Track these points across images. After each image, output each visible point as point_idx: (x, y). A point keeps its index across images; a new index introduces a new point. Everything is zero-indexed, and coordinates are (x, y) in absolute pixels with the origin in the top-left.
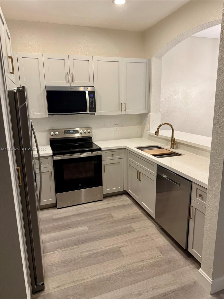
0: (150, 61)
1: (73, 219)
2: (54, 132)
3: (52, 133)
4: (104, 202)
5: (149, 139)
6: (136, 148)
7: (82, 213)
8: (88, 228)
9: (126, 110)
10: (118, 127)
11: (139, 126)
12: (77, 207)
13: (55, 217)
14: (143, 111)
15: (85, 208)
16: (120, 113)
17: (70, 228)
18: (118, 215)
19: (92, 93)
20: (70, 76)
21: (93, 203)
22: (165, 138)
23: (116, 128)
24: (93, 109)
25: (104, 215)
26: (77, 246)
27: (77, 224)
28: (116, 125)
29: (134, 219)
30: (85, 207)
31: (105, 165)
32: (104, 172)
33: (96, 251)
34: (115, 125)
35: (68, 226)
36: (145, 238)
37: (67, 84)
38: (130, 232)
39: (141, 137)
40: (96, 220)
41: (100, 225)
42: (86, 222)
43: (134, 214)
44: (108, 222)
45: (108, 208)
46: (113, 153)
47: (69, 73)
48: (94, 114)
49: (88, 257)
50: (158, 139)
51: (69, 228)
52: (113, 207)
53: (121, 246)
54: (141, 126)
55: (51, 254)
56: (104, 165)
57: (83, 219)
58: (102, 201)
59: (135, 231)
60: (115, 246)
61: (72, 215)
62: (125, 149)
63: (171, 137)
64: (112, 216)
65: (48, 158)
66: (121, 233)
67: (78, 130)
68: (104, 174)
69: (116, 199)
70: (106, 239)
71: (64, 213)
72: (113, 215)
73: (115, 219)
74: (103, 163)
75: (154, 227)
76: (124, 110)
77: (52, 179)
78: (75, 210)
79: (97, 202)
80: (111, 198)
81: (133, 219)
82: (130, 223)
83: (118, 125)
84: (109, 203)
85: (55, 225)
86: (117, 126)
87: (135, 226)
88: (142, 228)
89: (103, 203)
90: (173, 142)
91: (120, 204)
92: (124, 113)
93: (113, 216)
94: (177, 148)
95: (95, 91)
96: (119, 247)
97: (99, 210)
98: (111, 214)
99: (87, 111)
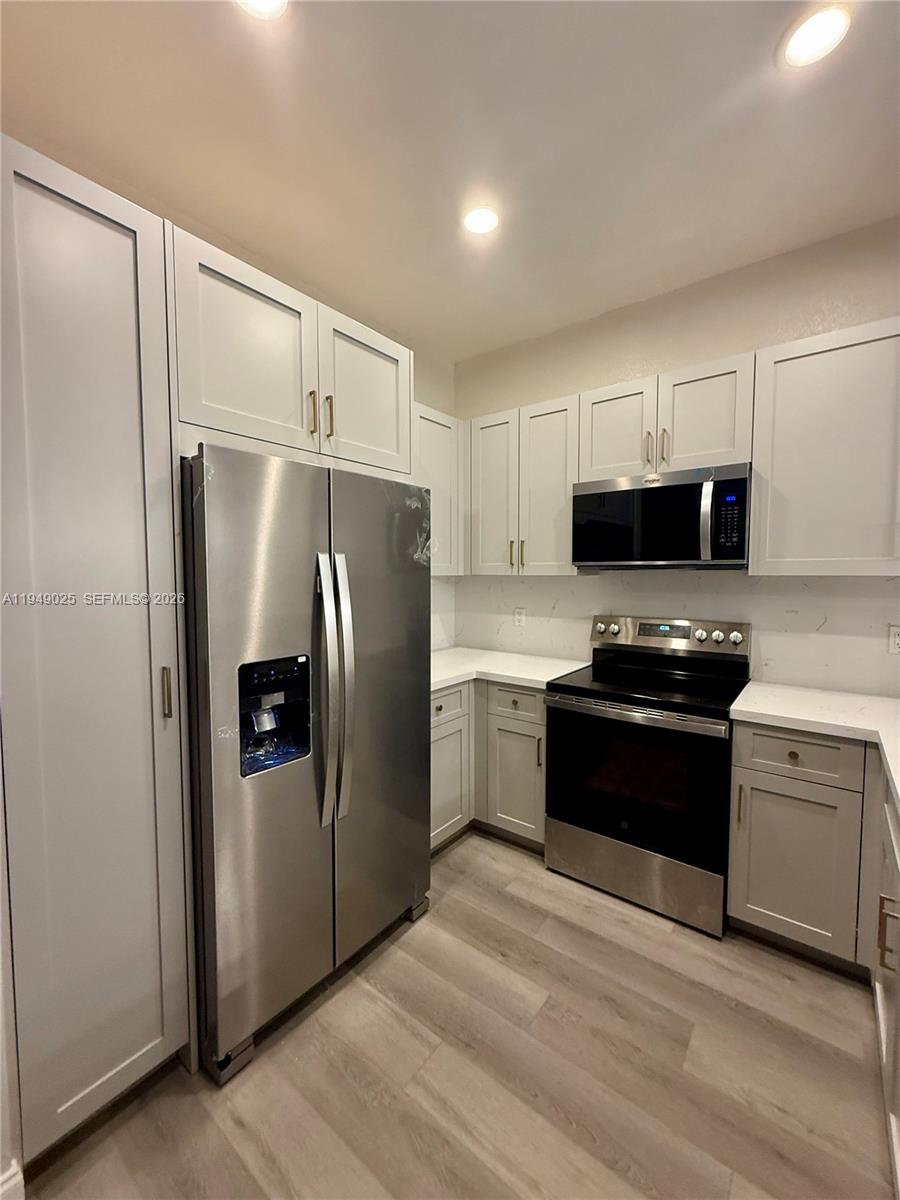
1: (545, 936)
3: (601, 626)
7: (592, 933)
8: (545, 1005)
12: (601, 901)
15: (625, 922)
17: (500, 958)
18: (719, 1062)
19: (733, 491)
21: (669, 926)
23: (894, 640)
24: (732, 547)
25: (655, 1006)
26: (435, 1039)
27: (534, 961)
30: (627, 919)
31: (747, 789)
33: (457, 1132)
34: (890, 626)
35: (504, 946)
37: (644, 468)
40: (607, 999)
41: (595, 1033)
42: (564, 979)
44: (638, 1050)
45: (711, 991)
46: (801, 749)
49: (409, 1121)
51: (499, 952)
52: (738, 1004)
56: (741, 787)
57: (570, 955)
61: (558, 919)
64: (682, 1042)
65: (530, 696)
66: (634, 1168)
68: (738, 829)
69: (789, 978)
71: (550, 892)
72: (693, 1042)
73: (687, 1067)
74: (739, 776)
78: (587, 907)
79: (688, 931)
80: (768, 958)
81: (781, 1156)
82: (735, 1167)
84: (739, 974)
85: (484, 911)
89: (709, 954)
93: (686, 1045)
97: (662, 968)
98: (693, 1025)
99: (702, 558)
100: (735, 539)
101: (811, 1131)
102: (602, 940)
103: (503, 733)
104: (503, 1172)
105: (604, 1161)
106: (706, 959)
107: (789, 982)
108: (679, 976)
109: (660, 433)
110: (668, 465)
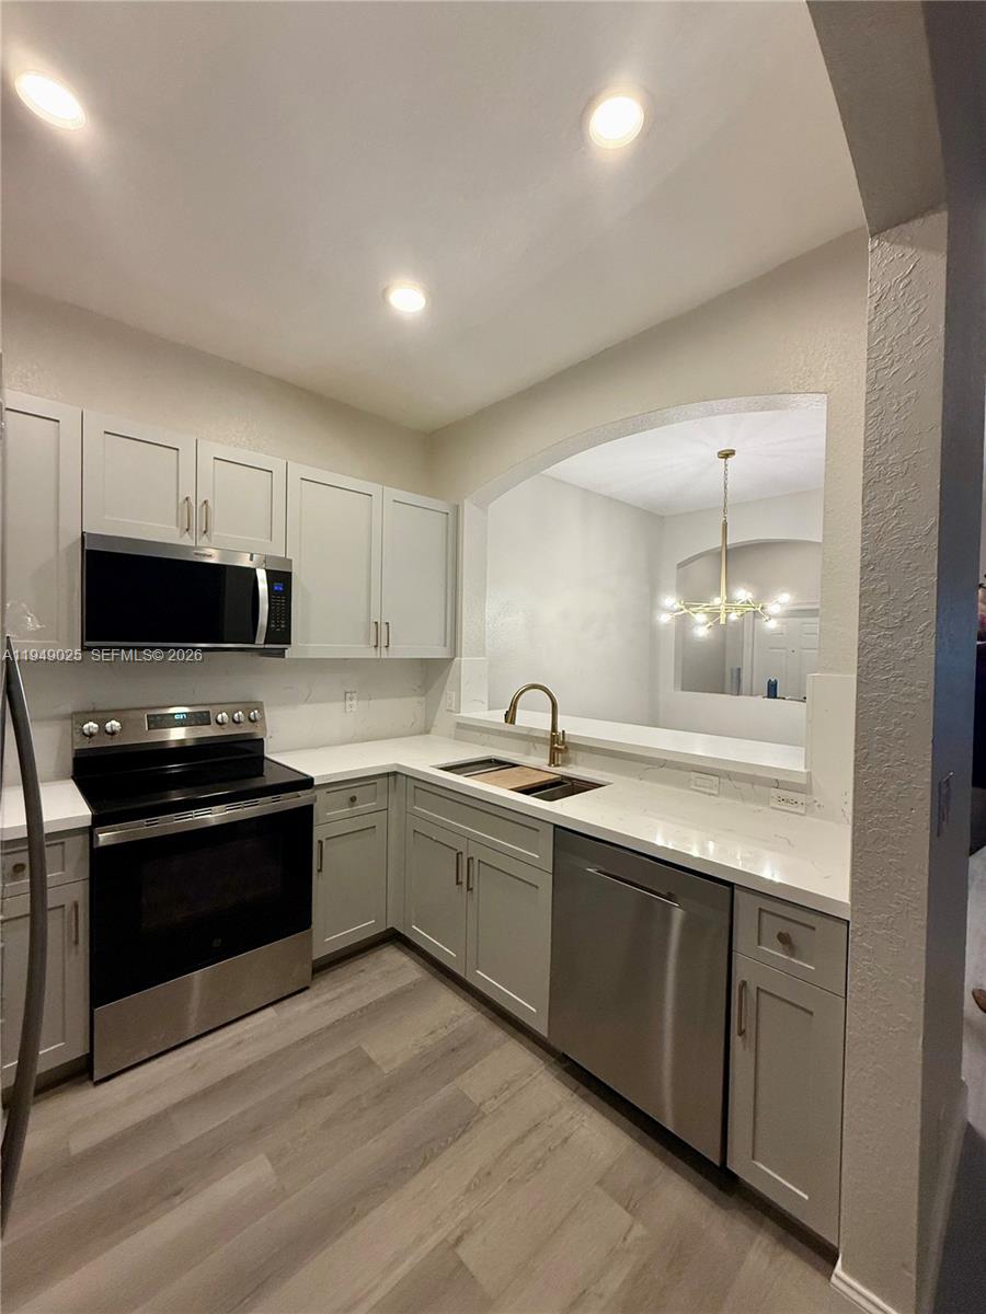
0: (457, 509)
1: (191, 1130)
2: (102, 724)
3: (92, 726)
4: (317, 996)
5: (455, 739)
6: (441, 769)
7: (228, 1078)
8: (272, 1163)
9: (391, 646)
10: (354, 702)
13: (79, 1144)
14: (440, 653)
15: (239, 1043)
16: (371, 654)
17: (178, 1200)
18: (394, 1046)
19: (281, 580)
20: (196, 514)
21: (270, 1012)
22: (525, 732)
23: (348, 703)
24: (281, 633)
25: (331, 1065)
27: (212, 1157)
28: (348, 695)
29: (451, 1055)
30: (237, 1039)
31: (325, 842)
32: (320, 871)
34: (348, 692)
35: (165, 1188)
36: (534, 1140)
37: (181, 537)
38: (466, 1126)
39: (426, 731)
40: (302, 1101)
41: (327, 1125)
42: (257, 1131)
43: (451, 1028)
44: (358, 1097)
45: (341, 1021)
46: (357, 793)
47: (193, 501)
48: (281, 654)
51: (167, 1198)
52: (361, 1010)
53: (454, 1237)
54: (424, 699)
56: (320, 842)
57: (235, 1112)
58: (307, 992)
59: (484, 1116)
60: (431, 1242)
61: (179, 1106)
62: (395, 774)
63: (550, 729)
64: (367, 1063)
65: (63, 843)
66: (431, 1145)
67: (208, 712)
68: (318, 878)
69: (361, 972)
70: (376, 1213)
72: (372, 1055)
73: (386, 1070)
74: (319, 833)
75: (543, 1068)
76: (384, 643)
77: (76, 942)
78: (193, 1067)
79: (286, 1002)
81: (453, 1050)
82: (449, 1081)
83: (356, 694)
84: (340, 996)
85: (80, 1202)
86: (351, 699)
87: (477, 1083)
88: (502, 1090)
89: (316, 1001)
90: (558, 746)
91: (382, 990)
92: (384, 656)
93: (371, 1061)
94: (566, 762)
95: (290, 573)
96: (451, 1239)
97: (304, 1040)
98: (360, 1048)
99: (256, 642)
100: (283, 626)
101: (446, 1027)
102: (241, 1073)
104: (401, 1270)
105: (423, 1166)
106: (317, 1007)
107: (362, 974)
108: (320, 1033)
109: (199, 504)
110: (209, 539)
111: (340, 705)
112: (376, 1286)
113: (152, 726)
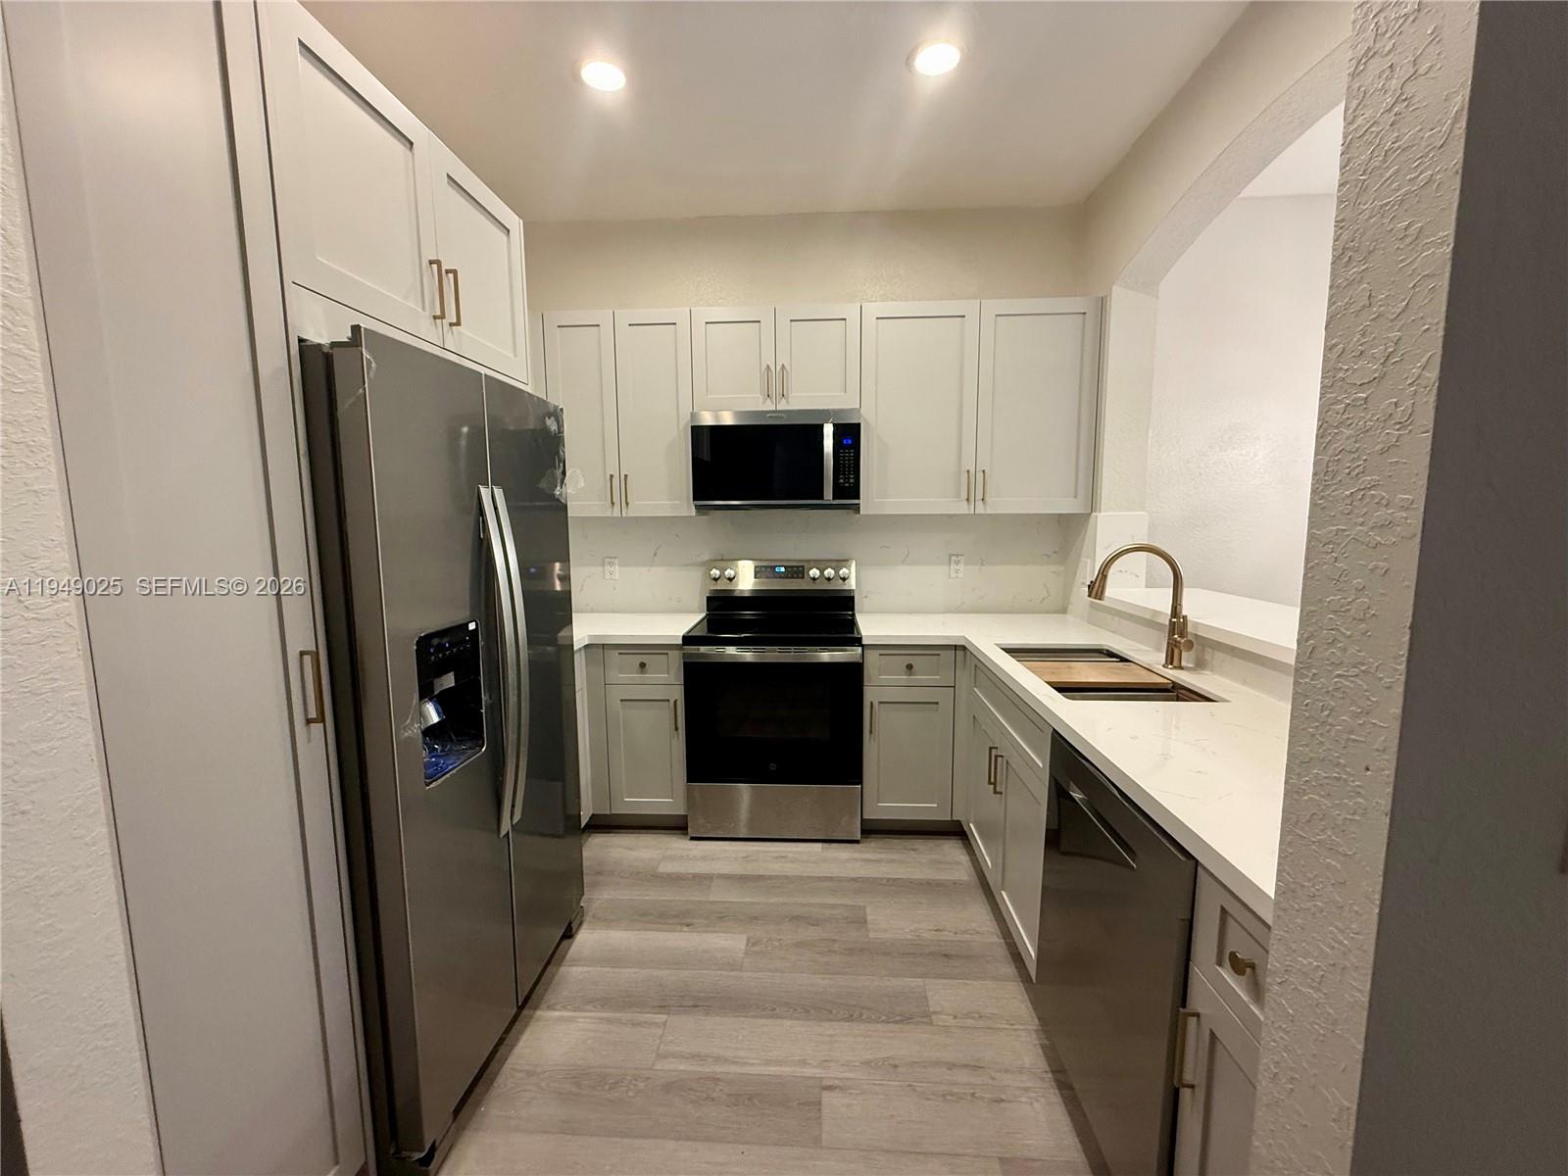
0: (1102, 306)
1: (719, 895)
2: (722, 570)
3: (715, 572)
4: (861, 852)
5: (1089, 623)
8: (747, 945)
9: (987, 498)
10: (961, 567)
11: (1053, 568)
12: (756, 848)
13: (666, 868)
14: (1067, 506)
15: (785, 858)
16: (963, 508)
17: (685, 929)
18: (891, 921)
19: (849, 434)
20: (775, 379)
21: (818, 846)
23: (953, 567)
24: (849, 489)
25: (834, 907)
26: (664, 1017)
27: (720, 918)
28: (953, 558)
29: (947, 958)
30: (784, 854)
31: (876, 704)
32: (871, 732)
33: (719, 1069)
34: (951, 555)
35: (680, 918)
36: (962, 1077)
37: (764, 403)
38: (906, 1019)
39: (1064, 611)
41: (798, 945)
42: (754, 919)
43: (960, 937)
44: (834, 940)
45: (865, 879)
46: (915, 661)
47: (772, 368)
48: (856, 508)
49: (674, 1086)
50: (1123, 621)
51: (681, 924)
52: (888, 880)
53: (830, 1083)
54: (1062, 568)
55: (562, 1019)
56: (872, 703)
58: (856, 845)
59: (931, 1023)
60: (808, 1072)
61: (724, 877)
62: (964, 648)
64: (861, 922)
65: (667, 654)
66: (864, 1011)
67: (803, 567)
68: (871, 740)
69: (913, 850)
70: (787, 1023)
71: (704, 858)
72: (869, 918)
73: (872, 935)
74: (871, 695)
75: (1035, 1028)
76: (979, 496)
79: (835, 845)
80: (896, 842)
81: (946, 955)
82: (924, 976)
83: (963, 557)
84: (879, 861)
85: (647, 898)
86: (957, 563)
87: (945, 995)
88: (968, 1016)
89: (856, 855)
90: (1178, 635)
91: (919, 874)
92: (980, 510)
93: (866, 922)
94: (1200, 665)
95: (859, 425)
96: (824, 1083)
97: (826, 879)
98: (864, 908)
99: (825, 498)
100: (852, 481)
101: (956, 933)
102: (771, 878)
103: (625, 703)
104: (773, 1070)
105: (844, 1020)
106: (856, 860)
107: (912, 852)
108: (839, 880)
109: (778, 368)
110: (788, 402)
111: (942, 569)
112: (752, 1064)
113: (758, 575)
